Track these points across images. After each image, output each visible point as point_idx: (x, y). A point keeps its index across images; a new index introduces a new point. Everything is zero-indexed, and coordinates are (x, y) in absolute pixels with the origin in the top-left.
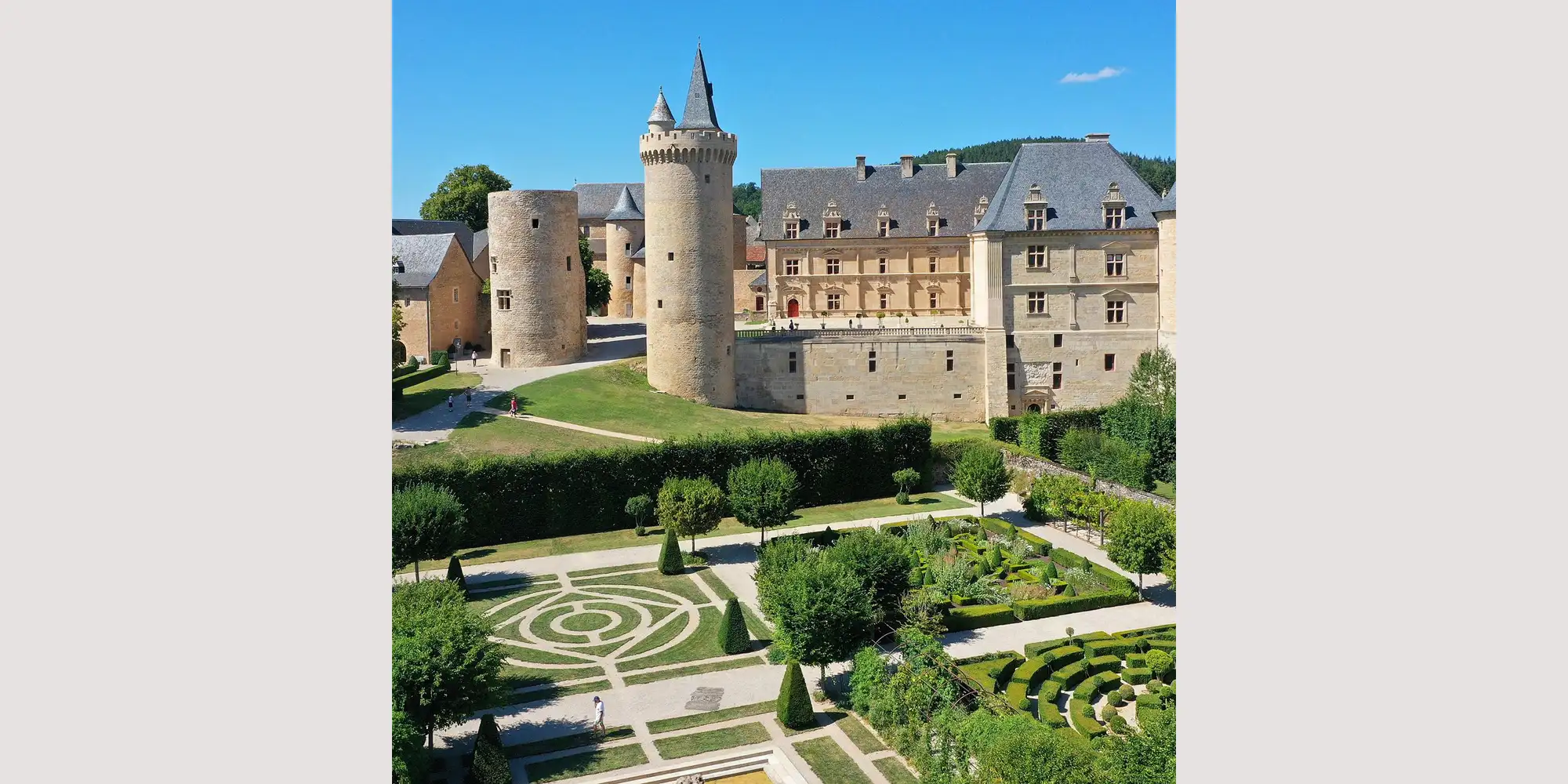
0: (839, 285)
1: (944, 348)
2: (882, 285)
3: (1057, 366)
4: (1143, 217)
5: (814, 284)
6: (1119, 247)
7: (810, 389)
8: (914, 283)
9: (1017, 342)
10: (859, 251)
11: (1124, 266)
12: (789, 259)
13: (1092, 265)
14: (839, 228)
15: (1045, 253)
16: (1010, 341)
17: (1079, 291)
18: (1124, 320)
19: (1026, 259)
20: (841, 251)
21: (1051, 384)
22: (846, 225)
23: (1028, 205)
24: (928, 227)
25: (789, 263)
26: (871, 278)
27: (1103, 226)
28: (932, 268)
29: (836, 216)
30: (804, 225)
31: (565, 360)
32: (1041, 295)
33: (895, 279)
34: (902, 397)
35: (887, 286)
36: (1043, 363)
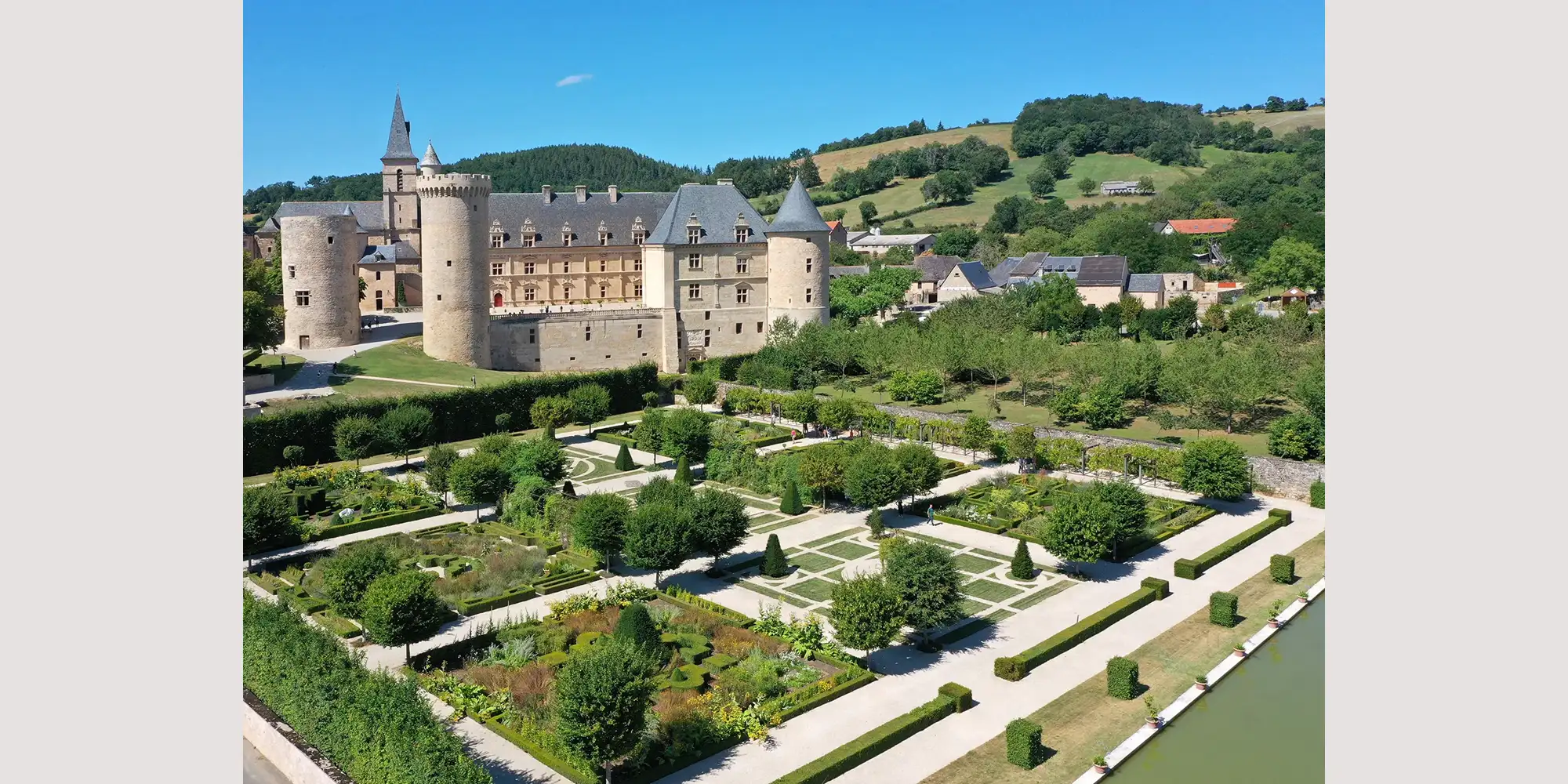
0: (534, 282)
1: (635, 322)
2: (566, 281)
3: (707, 332)
4: (758, 236)
5: (515, 281)
6: (745, 254)
7: (543, 355)
8: (590, 280)
9: (683, 317)
10: (548, 257)
11: (747, 267)
12: (495, 263)
13: (727, 265)
14: (533, 240)
15: (700, 259)
16: (678, 315)
17: (720, 283)
18: (747, 301)
19: (688, 263)
20: (535, 256)
21: (703, 344)
22: (538, 238)
23: (689, 227)
24: (599, 239)
25: (495, 265)
26: (558, 276)
27: (735, 241)
28: (603, 268)
29: (532, 231)
30: (507, 237)
31: (352, 342)
32: (697, 286)
33: (575, 277)
34: (608, 357)
35: (570, 282)
36: (699, 331)
